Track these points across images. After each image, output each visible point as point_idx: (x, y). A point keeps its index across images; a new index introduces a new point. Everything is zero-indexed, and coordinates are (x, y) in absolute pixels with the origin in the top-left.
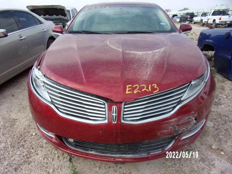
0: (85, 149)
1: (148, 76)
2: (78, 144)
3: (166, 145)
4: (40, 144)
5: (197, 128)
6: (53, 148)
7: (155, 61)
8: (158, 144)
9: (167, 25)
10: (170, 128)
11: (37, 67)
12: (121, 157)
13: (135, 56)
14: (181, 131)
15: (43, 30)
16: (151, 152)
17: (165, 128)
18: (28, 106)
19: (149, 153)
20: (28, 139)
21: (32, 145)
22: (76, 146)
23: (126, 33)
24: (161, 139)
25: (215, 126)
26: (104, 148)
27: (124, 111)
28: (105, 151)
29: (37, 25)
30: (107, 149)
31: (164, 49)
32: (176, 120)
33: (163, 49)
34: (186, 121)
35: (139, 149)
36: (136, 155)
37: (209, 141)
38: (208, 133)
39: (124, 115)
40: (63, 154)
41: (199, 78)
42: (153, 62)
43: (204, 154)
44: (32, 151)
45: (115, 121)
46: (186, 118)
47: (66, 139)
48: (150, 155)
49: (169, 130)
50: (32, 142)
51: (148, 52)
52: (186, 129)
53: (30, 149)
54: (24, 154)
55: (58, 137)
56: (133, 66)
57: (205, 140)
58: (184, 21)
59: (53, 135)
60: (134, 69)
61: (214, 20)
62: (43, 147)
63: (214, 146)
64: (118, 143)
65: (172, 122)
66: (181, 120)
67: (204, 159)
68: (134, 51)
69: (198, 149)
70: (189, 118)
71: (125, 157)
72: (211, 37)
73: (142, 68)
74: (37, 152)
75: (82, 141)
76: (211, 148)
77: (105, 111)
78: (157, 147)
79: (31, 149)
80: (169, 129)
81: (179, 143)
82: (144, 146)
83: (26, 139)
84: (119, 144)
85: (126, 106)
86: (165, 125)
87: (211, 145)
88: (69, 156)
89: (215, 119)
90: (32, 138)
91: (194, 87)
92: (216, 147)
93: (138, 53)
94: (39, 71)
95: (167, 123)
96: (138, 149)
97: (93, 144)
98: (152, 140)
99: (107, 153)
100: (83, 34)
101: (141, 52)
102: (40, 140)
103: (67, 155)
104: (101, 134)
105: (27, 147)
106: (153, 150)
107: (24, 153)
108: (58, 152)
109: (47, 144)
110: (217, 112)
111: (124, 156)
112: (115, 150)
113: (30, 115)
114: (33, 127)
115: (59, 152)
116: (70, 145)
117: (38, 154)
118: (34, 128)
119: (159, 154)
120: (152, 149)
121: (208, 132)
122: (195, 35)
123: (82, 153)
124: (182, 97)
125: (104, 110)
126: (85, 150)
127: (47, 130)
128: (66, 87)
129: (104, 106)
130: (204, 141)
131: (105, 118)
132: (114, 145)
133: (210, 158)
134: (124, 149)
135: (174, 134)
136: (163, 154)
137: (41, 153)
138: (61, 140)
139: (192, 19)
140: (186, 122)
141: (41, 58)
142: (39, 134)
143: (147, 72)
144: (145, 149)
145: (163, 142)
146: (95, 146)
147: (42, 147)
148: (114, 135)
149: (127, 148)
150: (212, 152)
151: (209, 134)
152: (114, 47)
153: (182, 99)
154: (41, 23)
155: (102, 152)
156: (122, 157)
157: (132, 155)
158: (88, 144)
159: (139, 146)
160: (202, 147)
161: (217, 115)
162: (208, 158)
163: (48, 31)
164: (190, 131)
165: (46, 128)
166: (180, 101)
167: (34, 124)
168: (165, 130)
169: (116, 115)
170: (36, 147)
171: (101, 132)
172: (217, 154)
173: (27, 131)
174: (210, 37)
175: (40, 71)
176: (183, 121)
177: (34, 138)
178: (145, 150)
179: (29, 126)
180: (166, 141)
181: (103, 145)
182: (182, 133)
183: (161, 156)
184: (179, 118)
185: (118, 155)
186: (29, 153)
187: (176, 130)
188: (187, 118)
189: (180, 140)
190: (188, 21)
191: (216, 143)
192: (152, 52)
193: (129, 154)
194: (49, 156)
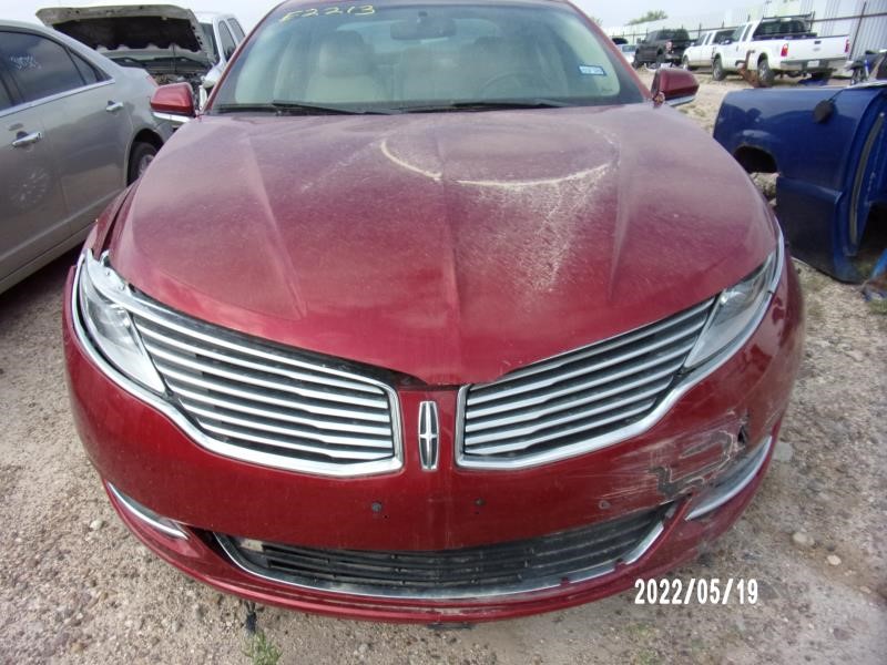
0: (312, 578)
1: (553, 279)
2: (284, 557)
3: (629, 542)
4: (124, 563)
5: (742, 470)
6: (179, 578)
7: (578, 217)
8: (601, 540)
9: (605, 75)
10: (644, 479)
11: (97, 251)
12: (457, 603)
13: (496, 198)
14: (687, 485)
15: (111, 103)
16: (575, 576)
17: (628, 479)
18: (64, 411)
19: (565, 581)
20: (73, 544)
21: (89, 570)
22: (274, 566)
23: (450, 111)
24: (612, 521)
25: (798, 458)
26: (386, 569)
27: (467, 421)
28: (394, 583)
29: (85, 84)
30: (399, 574)
31: (605, 169)
32: (668, 446)
33: (602, 167)
34: (704, 446)
35: (526, 565)
36: (514, 589)
37: (782, 516)
38: (775, 487)
39: (466, 435)
40: (221, 598)
41: (749, 277)
42: (570, 220)
43: (766, 566)
44: (93, 592)
45: (433, 463)
46: (704, 438)
47: (233, 542)
48: (571, 589)
49: (645, 486)
50: (91, 555)
51: (546, 182)
52: (708, 476)
53: (83, 586)
54: (61, 609)
55: (200, 534)
56: (494, 238)
57: (765, 512)
58: (652, 63)
59: (178, 529)
60: (498, 251)
61: (763, 58)
62: (135, 575)
63: (803, 533)
64: (446, 548)
65: (655, 455)
66: (688, 443)
67: (769, 587)
68: (491, 179)
69: (742, 548)
70: (718, 436)
71: (474, 602)
72: (762, 120)
73: (529, 246)
74: (111, 598)
75: (297, 547)
76: (792, 542)
77: (389, 425)
78: (597, 553)
79: (87, 584)
80: (640, 483)
81: (681, 534)
82: (548, 553)
83: (63, 547)
84: (448, 551)
85: (471, 402)
86: (627, 468)
87: (789, 530)
88: (244, 607)
89: (798, 432)
90: (88, 539)
91: (731, 312)
92: (808, 539)
93: (506, 185)
94: (108, 269)
95: (635, 459)
96: (523, 567)
97: (342, 555)
98: (574, 529)
99: (399, 587)
100: (278, 115)
101: (519, 184)
102: (120, 546)
103: (237, 603)
104: (375, 516)
105: (71, 580)
106: (579, 565)
107: (58, 605)
108: (199, 595)
109: (151, 564)
110: (801, 403)
111: (468, 595)
112: (430, 573)
113: (78, 449)
114: (90, 494)
115: (202, 592)
116: (251, 566)
117: (116, 607)
118: (96, 500)
119: (603, 581)
120: (579, 561)
121: (775, 484)
122: (697, 113)
123: (301, 595)
124: (687, 353)
125: (384, 418)
126: (310, 579)
127: (154, 509)
128: (225, 331)
129: (383, 405)
130: (762, 519)
131: (392, 450)
132: (430, 557)
133: (790, 584)
134: (468, 570)
135: (662, 499)
136: (621, 578)
137: (130, 602)
138: (213, 545)
139: (681, 56)
140: (704, 449)
141: (112, 217)
142: (116, 521)
143: (550, 260)
144: (549, 565)
145: (619, 534)
146: (350, 565)
147: (132, 577)
148: (431, 516)
149: (482, 564)
150: (795, 558)
151: (779, 492)
152: (411, 163)
153: (688, 363)
154: (99, 76)
155: (380, 585)
156: (464, 603)
157: (502, 590)
158: (322, 555)
159: (525, 552)
160: (757, 541)
161: (804, 415)
162: (784, 581)
163: (129, 107)
164: (719, 485)
165: (147, 502)
166: (682, 371)
167: (94, 485)
168: (629, 485)
169: (434, 436)
170: (109, 577)
171: (376, 507)
172: (815, 564)
173: (66, 512)
174: (757, 120)
175: (112, 272)
176: (695, 446)
177: (96, 540)
178: (550, 568)
179: (74, 492)
180: (630, 529)
181: (384, 556)
182: (690, 495)
183: (613, 590)
184: (680, 436)
185: (446, 594)
186: (82, 601)
187: (670, 485)
188: (709, 434)
189: (682, 523)
190: (667, 61)
191: (806, 523)
192: (560, 180)
193: (489, 587)
194: (165, 608)
